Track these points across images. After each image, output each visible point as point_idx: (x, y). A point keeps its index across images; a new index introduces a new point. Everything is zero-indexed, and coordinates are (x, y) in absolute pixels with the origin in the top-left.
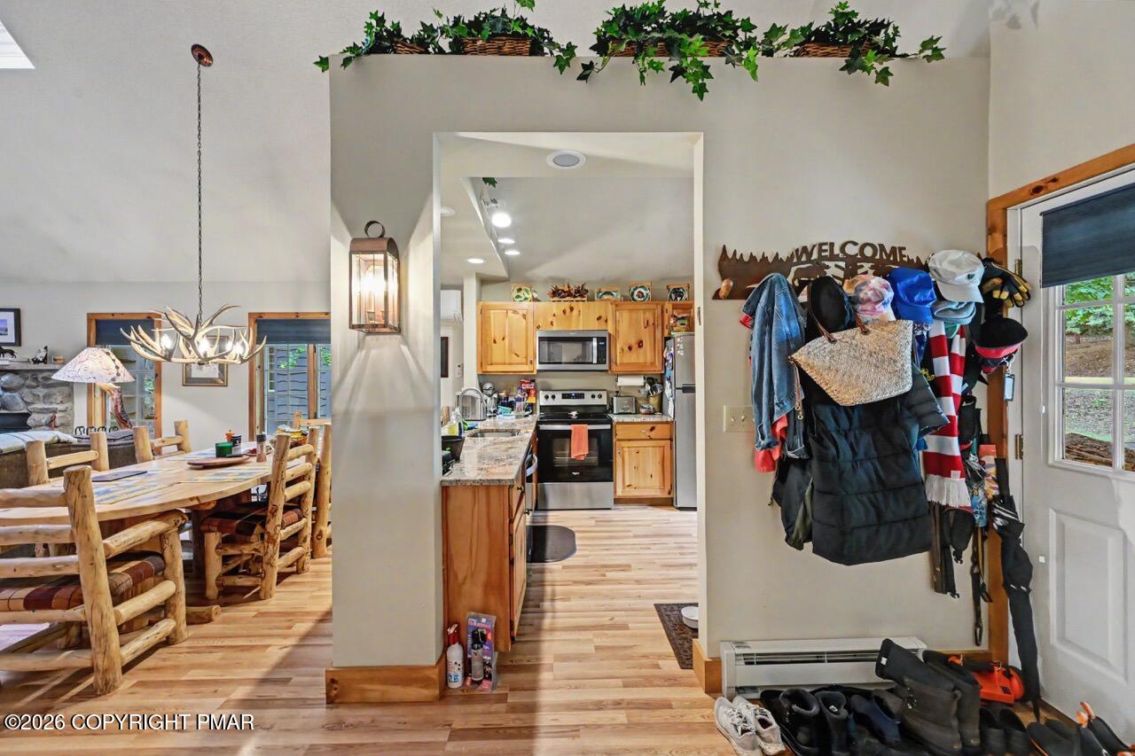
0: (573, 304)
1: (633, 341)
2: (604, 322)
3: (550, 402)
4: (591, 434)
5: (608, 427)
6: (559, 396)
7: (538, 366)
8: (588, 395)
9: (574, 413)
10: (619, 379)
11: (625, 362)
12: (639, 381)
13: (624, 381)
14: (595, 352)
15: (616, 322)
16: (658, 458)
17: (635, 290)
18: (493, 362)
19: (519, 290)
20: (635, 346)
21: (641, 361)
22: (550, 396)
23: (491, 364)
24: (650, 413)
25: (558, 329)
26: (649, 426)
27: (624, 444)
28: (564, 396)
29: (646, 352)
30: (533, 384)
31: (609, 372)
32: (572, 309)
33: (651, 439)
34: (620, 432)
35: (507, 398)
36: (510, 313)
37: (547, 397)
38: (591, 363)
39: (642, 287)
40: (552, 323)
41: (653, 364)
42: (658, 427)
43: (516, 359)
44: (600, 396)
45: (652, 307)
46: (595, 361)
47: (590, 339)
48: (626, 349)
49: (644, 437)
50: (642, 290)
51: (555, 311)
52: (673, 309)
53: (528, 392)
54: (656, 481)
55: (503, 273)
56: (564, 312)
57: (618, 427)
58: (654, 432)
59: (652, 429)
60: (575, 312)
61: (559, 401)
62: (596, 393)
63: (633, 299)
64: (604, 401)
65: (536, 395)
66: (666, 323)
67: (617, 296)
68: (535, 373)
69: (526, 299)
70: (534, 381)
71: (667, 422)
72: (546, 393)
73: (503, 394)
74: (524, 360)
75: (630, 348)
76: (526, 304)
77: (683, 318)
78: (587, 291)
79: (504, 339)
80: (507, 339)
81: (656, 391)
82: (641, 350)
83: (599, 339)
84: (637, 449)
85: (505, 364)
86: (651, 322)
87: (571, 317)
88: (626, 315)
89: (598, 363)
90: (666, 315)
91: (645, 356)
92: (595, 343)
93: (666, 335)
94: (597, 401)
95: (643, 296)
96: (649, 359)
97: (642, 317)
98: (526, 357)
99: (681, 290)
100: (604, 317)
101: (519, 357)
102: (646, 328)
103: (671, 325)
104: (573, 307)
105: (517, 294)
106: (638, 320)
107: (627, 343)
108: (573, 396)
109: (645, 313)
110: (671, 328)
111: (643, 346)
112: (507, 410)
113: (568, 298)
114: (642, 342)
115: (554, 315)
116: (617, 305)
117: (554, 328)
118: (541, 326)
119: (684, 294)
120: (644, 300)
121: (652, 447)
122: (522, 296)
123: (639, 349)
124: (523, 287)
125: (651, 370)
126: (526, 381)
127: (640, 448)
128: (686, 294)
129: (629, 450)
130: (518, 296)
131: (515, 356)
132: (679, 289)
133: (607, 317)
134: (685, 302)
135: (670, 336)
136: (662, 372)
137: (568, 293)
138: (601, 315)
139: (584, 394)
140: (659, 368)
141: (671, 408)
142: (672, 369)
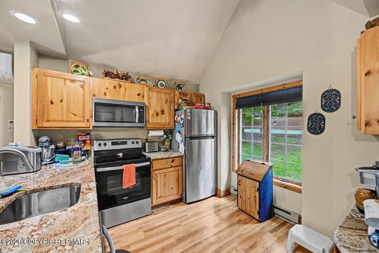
0: (121, 83)
1: (159, 110)
2: (142, 98)
3: (103, 148)
4: (138, 169)
5: (148, 163)
6: (109, 143)
7: (93, 123)
8: (129, 142)
9: (121, 155)
10: (150, 132)
11: (155, 122)
12: (161, 133)
13: (152, 133)
14: (137, 115)
15: (149, 98)
16: (176, 177)
17: (158, 81)
18: (51, 119)
19: (77, 66)
20: (160, 113)
21: (163, 122)
22: (102, 144)
23: (48, 121)
24: (167, 151)
25: (110, 97)
26: (171, 160)
27: (157, 172)
28: (113, 144)
29: (166, 116)
30: (88, 136)
31: (145, 128)
32: (120, 86)
33: (172, 167)
34: (155, 165)
35: (65, 147)
36: (68, 82)
37: (100, 145)
38: (135, 122)
39: (163, 81)
40: (105, 94)
41: (169, 123)
42: (176, 159)
43: (73, 118)
44: (137, 143)
45: (170, 92)
46: (137, 121)
47: (134, 107)
48: (155, 114)
49: (168, 166)
50: (163, 82)
51: (107, 86)
53: (84, 142)
54: (175, 191)
55: (63, 51)
56: (115, 87)
57: (154, 162)
58: (173, 163)
59: (173, 161)
60: (122, 89)
61: (109, 147)
62: (135, 141)
63: (158, 87)
64: (140, 146)
65: (92, 144)
66: (176, 102)
67: (150, 83)
68: (91, 128)
69: (83, 74)
70: (89, 134)
71: (180, 157)
72: (99, 142)
73: (61, 145)
74: (82, 119)
75: (157, 114)
76: (82, 78)
77: (185, 100)
78: (130, 77)
79: (61, 101)
80: (64, 103)
81: (169, 138)
82: (163, 116)
83: (140, 108)
84: (165, 174)
85: (62, 121)
86: (168, 101)
87: (119, 91)
88: (155, 94)
89: (139, 122)
90: (176, 98)
91: (165, 119)
92: (137, 110)
93: (176, 108)
94: (135, 146)
95: (163, 86)
96: (167, 121)
97: (164, 97)
98: (83, 117)
99: (181, 86)
100: (142, 95)
101: (76, 116)
102: (166, 103)
103: (179, 103)
104: (121, 85)
105: (75, 69)
106: (161, 98)
107: (155, 111)
108: (119, 143)
109: (165, 95)
110: (179, 105)
111: (164, 113)
112: (64, 158)
113: (117, 79)
114: (164, 111)
115: (107, 89)
116: (150, 88)
117: (107, 97)
118: (96, 94)
119: (183, 88)
120: (164, 88)
121: (173, 171)
122: (80, 71)
123: (162, 115)
124: (80, 65)
125: (168, 127)
126: (82, 134)
127: (166, 173)
128: (184, 88)
129: (160, 176)
130: (76, 70)
131: (72, 115)
132: (180, 85)
133: (144, 95)
134: (185, 92)
135: (178, 109)
136: (174, 128)
137: (117, 76)
138: (139, 93)
139: (127, 141)
140: (172, 126)
141: (182, 148)
142: (183, 127)
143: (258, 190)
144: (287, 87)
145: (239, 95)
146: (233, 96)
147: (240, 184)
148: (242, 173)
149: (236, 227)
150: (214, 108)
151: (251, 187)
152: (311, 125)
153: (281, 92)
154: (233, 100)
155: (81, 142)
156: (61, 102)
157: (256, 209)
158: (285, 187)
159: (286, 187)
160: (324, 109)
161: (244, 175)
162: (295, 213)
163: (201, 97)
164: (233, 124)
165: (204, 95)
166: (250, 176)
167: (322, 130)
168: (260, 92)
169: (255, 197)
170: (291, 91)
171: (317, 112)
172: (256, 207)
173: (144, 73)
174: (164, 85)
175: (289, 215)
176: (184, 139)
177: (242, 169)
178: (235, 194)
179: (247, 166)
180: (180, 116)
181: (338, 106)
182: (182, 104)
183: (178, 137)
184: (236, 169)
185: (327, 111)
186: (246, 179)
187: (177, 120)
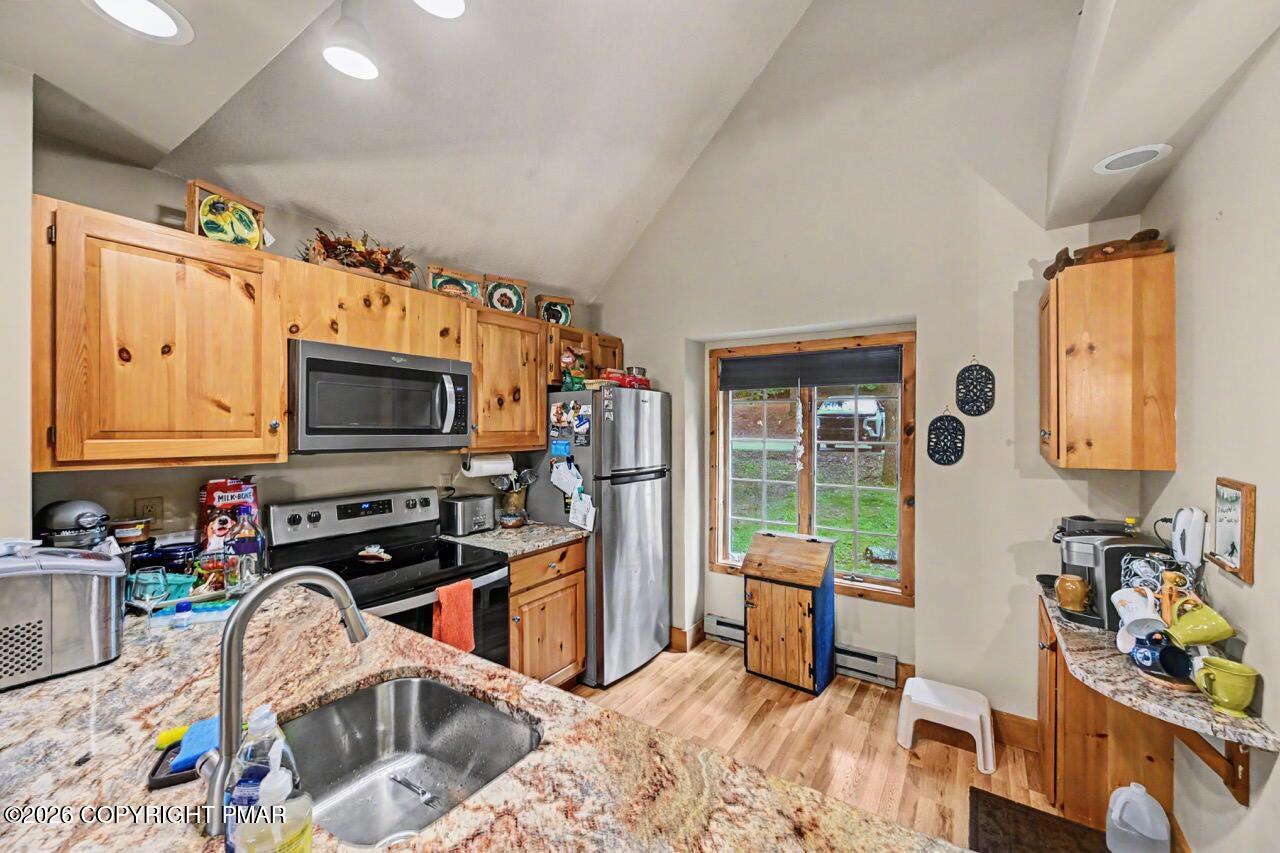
0: (390, 288)
1: (505, 389)
2: (453, 343)
3: (307, 531)
4: (478, 596)
5: (501, 573)
6: (329, 512)
7: (301, 440)
8: (397, 502)
10: (474, 463)
11: (492, 428)
13: (479, 468)
14: (451, 407)
15: (479, 346)
16: (569, 609)
17: (495, 288)
18: (118, 424)
19: (215, 208)
20: (508, 399)
21: (517, 428)
22: (304, 517)
23: (107, 435)
24: (522, 524)
26: (557, 553)
27: (522, 599)
28: (345, 513)
29: (524, 409)
30: (250, 491)
32: (386, 301)
33: (561, 576)
34: (518, 577)
35: (152, 541)
36: (192, 270)
37: (295, 521)
38: (440, 432)
39: (510, 287)
40: (334, 325)
41: (533, 432)
42: (571, 549)
43: (214, 418)
44: (425, 502)
45: (535, 328)
46: (447, 428)
47: (439, 378)
48: (494, 401)
49: (549, 574)
50: (510, 293)
51: (342, 294)
52: (561, 338)
54: (567, 653)
56: (367, 302)
57: (517, 567)
58: (564, 561)
59: (563, 556)
60: (393, 311)
61: (332, 524)
62: (418, 497)
63: (493, 306)
64: (432, 513)
66: (551, 359)
67: (475, 294)
68: (283, 458)
69: (238, 241)
70: (247, 480)
71: (581, 540)
72: (291, 510)
73: (136, 532)
74: (248, 423)
75: (501, 402)
77: (581, 357)
78: (411, 266)
79: (167, 350)
80: (177, 353)
81: (523, 481)
82: (518, 409)
83: (456, 380)
84: (541, 602)
85: (170, 433)
87: (383, 317)
88: (493, 332)
89: (453, 430)
90: (552, 348)
91: (519, 419)
92: (450, 389)
93: (551, 382)
94: (420, 515)
95: (510, 305)
96: (529, 425)
97: (519, 343)
98: (256, 415)
99: (559, 308)
100: (453, 333)
101: (228, 410)
102: (524, 365)
103: (563, 365)
104: (387, 297)
105: (211, 217)
106: (513, 348)
107: (495, 392)
108: (365, 509)
109: (523, 337)
110: (563, 373)
111: (519, 399)
112: (179, 586)
113: (364, 270)
114: (519, 390)
115: (341, 306)
116: (479, 313)
117: (341, 339)
118: (301, 326)
119: (564, 315)
120: (515, 311)
121: (562, 590)
122: (227, 228)
123: (514, 404)
124: (230, 205)
125: (527, 445)
126: (229, 483)
127: (546, 600)
128: (567, 317)
129: (530, 610)
130: (213, 223)
131: (214, 409)
132: (555, 305)
133: (459, 333)
134: (571, 329)
135: (557, 384)
136: (544, 448)
137: (368, 261)
138: (447, 326)
139: (390, 501)
140: (542, 441)
141: (583, 513)
142: (588, 444)
143: (811, 611)
144: (865, 344)
145: (730, 352)
146: (712, 353)
147: (752, 604)
148: (757, 570)
150: (657, 383)
151: (790, 607)
152: (936, 443)
153: (851, 355)
154: (711, 364)
155: (224, 517)
156: (163, 353)
157: (805, 662)
158: (861, 596)
159: (863, 595)
160: (962, 409)
161: (766, 575)
162: (887, 656)
163: (613, 348)
164: (712, 433)
165: (620, 340)
166: (788, 578)
167: (958, 453)
168: (794, 351)
169: (800, 631)
170: (872, 355)
171: (947, 413)
172: (804, 658)
173: (440, 255)
174: (515, 304)
175: (872, 663)
176: (591, 483)
177: (757, 559)
178: (719, 636)
179: (771, 551)
180: (573, 408)
181: (989, 404)
182: (573, 368)
183: (565, 478)
184: (721, 561)
185: (968, 413)
186: (774, 585)
187: (559, 421)
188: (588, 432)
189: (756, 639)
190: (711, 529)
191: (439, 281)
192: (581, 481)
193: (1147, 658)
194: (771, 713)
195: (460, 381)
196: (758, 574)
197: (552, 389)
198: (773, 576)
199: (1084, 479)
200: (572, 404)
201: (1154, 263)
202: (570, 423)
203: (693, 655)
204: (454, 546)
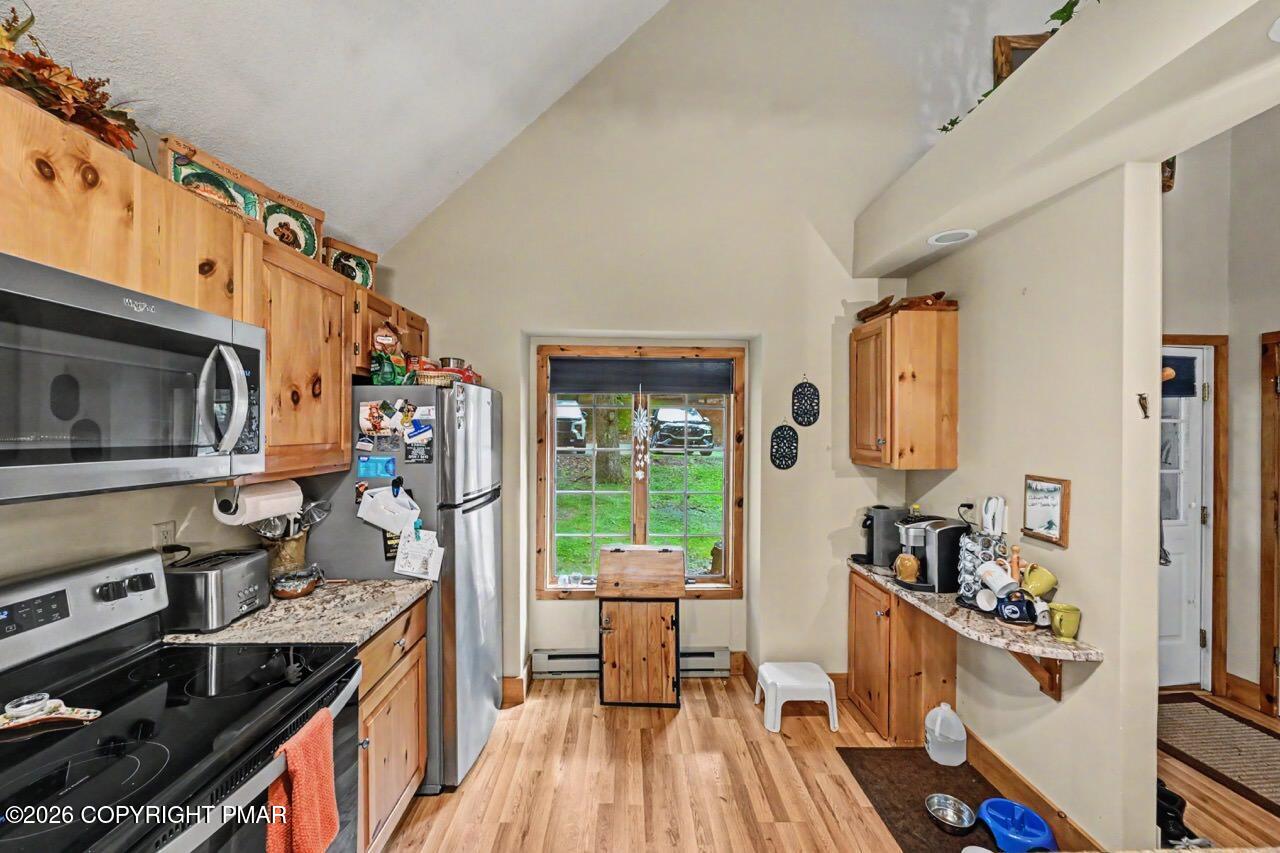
0: (94, 156)
1: (301, 375)
2: (222, 293)
8: (78, 593)
15: (265, 302)
16: (415, 694)
17: (271, 211)
20: (305, 392)
21: (318, 439)
24: (312, 588)
26: (403, 623)
27: (369, 706)
29: (326, 409)
32: (90, 178)
33: (405, 654)
39: (296, 214)
41: (335, 445)
42: (417, 611)
45: (338, 286)
48: (286, 396)
49: (396, 657)
50: (294, 225)
52: (369, 306)
54: (411, 763)
56: (45, 170)
58: (407, 633)
59: (407, 626)
60: (104, 204)
67: (251, 211)
75: (296, 398)
78: (129, 123)
82: (318, 407)
84: (387, 702)
86: (335, 331)
87: (81, 210)
88: (287, 285)
90: (357, 320)
91: (316, 424)
93: (355, 370)
95: (295, 243)
96: (331, 433)
97: (321, 306)
99: (352, 263)
100: (221, 269)
102: (327, 341)
103: (376, 347)
104: (92, 170)
106: (312, 312)
107: (287, 379)
109: (324, 297)
110: (375, 358)
111: (320, 394)
114: (320, 380)
116: (265, 246)
120: (305, 254)
121: (406, 674)
123: (314, 402)
125: (325, 465)
127: (391, 697)
128: (366, 277)
129: (375, 721)
132: (348, 258)
133: (231, 274)
134: (380, 297)
135: (366, 374)
136: (347, 468)
138: (211, 257)
139: (66, 591)
140: (347, 459)
141: (419, 556)
142: (429, 460)
143: (674, 623)
144: (702, 354)
145: (562, 350)
146: (539, 349)
147: (609, 629)
148: (618, 591)
149: (657, 749)
151: (652, 623)
152: (777, 450)
153: (688, 365)
154: (538, 362)
157: (668, 677)
158: (698, 597)
159: (700, 596)
160: (796, 419)
161: (627, 594)
162: (720, 649)
163: (417, 331)
164: (540, 441)
165: (425, 321)
166: (651, 593)
167: (794, 459)
168: (636, 356)
169: (663, 646)
170: (709, 366)
171: (785, 424)
172: (667, 673)
174: (302, 243)
175: (710, 659)
176: (435, 515)
177: (612, 579)
178: (550, 672)
179: (624, 568)
180: (401, 410)
181: (816, 416)
182: (393, 353)
183: (385, 508)
184: (549, 587)
185: (800, 424)
186: (636, 604)
187: (376, 427)
188: (430, 444)
189: (614, 665)
190: (539, 552)
191: (185, 171)
192: (417, 512)
193: (1014, 612)
194: (654, 743)
195: (249, 358)
196: (616, 594)
197: (357, 380)
198: (636, 593)
199: (873, 476)
200: (399, 404)
201: (948, 316)
202: (395, 430)
203: (531, 703)
204: (204, 649)
